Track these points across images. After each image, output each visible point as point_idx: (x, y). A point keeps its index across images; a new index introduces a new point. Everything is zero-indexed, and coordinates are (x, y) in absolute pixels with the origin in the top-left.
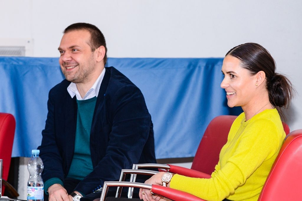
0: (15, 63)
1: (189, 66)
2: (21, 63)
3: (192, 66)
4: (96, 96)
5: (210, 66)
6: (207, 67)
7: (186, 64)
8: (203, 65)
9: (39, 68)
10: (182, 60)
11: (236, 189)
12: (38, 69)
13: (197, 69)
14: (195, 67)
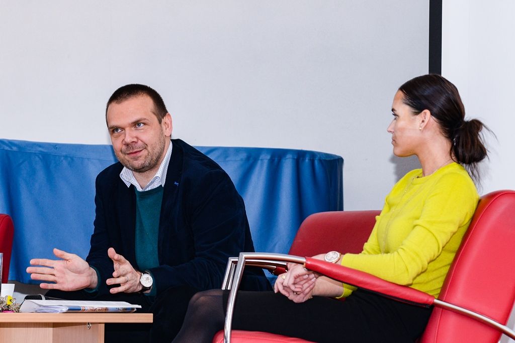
0: (7, 148)
1: (248, 158)
2: (15, 149)
3: (251, 159)
4: (161, 185)
5: (276, 159)
6: (272, 161)
7: (243, 156)
8: (265, 158)
9: (39, 157)
10: (238, 150)
11: (414, 279)
12: (37, 158)
13: (259, 162)
14: (256, 160)
